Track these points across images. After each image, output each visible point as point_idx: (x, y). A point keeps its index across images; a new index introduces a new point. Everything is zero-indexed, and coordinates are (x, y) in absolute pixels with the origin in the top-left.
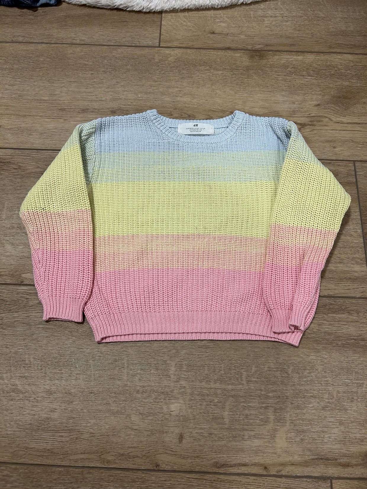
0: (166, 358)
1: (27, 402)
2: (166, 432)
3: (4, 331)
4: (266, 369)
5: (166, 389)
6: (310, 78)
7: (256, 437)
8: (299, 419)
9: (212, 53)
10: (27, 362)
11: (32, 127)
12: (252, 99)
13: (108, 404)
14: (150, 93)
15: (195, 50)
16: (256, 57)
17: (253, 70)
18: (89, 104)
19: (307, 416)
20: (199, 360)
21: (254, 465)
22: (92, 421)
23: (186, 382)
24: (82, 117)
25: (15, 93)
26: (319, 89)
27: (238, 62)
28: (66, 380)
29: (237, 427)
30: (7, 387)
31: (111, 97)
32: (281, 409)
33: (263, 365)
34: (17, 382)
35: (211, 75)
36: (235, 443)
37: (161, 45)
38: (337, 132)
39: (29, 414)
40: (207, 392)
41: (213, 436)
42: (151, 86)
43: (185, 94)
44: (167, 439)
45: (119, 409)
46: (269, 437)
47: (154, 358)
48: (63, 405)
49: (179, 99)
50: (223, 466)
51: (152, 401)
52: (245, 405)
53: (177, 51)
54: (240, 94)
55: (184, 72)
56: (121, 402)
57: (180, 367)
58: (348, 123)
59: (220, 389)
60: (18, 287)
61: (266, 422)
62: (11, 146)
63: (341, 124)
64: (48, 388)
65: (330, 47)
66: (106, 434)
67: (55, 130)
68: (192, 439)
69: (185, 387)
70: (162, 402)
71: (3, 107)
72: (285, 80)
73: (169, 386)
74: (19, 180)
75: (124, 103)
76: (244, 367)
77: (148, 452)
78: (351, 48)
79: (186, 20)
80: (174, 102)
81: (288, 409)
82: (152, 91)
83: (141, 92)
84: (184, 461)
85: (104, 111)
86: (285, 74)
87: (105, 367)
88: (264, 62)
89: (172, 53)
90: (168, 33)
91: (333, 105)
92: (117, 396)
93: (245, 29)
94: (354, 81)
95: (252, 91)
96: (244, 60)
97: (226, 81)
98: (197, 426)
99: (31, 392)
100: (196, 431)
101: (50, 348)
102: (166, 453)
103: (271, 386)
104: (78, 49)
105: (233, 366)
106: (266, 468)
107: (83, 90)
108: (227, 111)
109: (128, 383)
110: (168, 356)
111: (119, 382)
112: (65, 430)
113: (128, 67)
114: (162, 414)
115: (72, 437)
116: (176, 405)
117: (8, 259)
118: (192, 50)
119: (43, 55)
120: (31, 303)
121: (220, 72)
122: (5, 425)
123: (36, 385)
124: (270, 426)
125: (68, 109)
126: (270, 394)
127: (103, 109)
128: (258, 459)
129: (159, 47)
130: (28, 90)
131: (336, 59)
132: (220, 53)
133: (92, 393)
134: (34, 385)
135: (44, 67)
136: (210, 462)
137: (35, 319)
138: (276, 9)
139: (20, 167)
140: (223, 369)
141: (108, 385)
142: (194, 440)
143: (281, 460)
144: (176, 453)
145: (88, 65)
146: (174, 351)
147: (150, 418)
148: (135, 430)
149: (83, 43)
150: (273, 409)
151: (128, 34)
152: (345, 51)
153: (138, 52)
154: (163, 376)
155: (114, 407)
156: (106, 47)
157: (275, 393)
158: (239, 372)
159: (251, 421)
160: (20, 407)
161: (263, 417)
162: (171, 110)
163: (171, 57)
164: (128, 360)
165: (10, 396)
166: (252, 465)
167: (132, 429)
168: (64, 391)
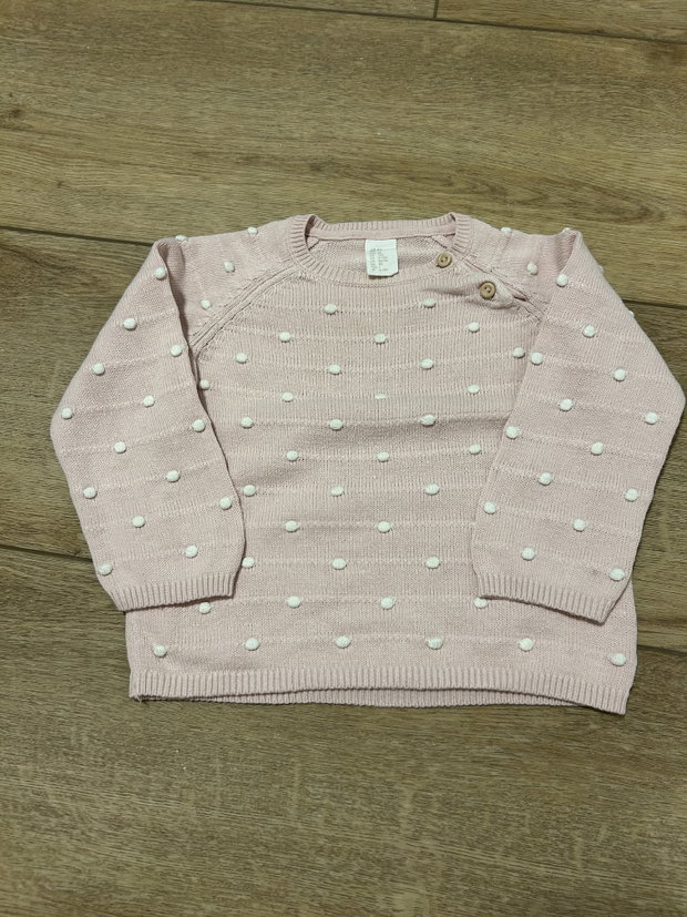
0: (391, 776)
1: (64, 839)
3: (28, 662)
4: (635, 837)
5: (387, 855)
9: (559, 40)
10: (73, 742)
11: (131, 189)
12: (647, 159)
13: (248, 869)
14: (404, 128)
15: (519, 31)
16: (663, 57)
17: (654, 87)
20: (470, 791)
23: (436, 842)
24: (242, 175)
25: (100, 109)
27: (620, 67)
28: (159, 799)
30: (24, 796)
31: (313, 131)
33: (628, 827)
34: (48, 788)
40: (485, 874)
42: (408, 112)
43: (486, 136)
45: (274, 887)
47: (364, 774)
48: (145, 858)
49: (470, 146)
51: (351, 878)
54: (620, 144)
55: (489, 82)
56: (279, 871)
57: (422, 802)
59: (518, 872)
60: (66, 563)
62: (80, 230)
64: (115, 812)
67: (179, 201)
69: (432, 854)
70: (374, 884)
71: (71, 140)
73: (394, 848)
74: (91, 312)
76: (582, 826)
80: (458, 153)
82: (409, 126)
83: (383, 125)
85: (295, 165)
87: (248, 779)
89: (464, 35)
92: (270, 853)
95: (648, 139)
96: (634, 61)
97: (589, 111)
99: (75, 815)
101: (126, 717)
103: (643, 882)
105: (554, 818)
108: (584, 184)
109: (299, 826)
110: (398, 772)
111: (275, 821)
113: (358, 63)
117: (51, 493)
119: (167, 24)
120: (93, 605)
121: (576, 88)
122: (14, 884)
123: (90, 801)
125: (214, 153)
126: (639, 902)
130: (129, 104)
132: (579, 42)
133: (212, 838)
134: (83, 800)
135: (167, 53)
137: (100, 644)
139: (95, 282)
140: (527, 822)
141: (253, 825)
145: (266, 52)
146: (412, 762)
153: (384, 28)
154: (382, 819)
155: (261, 881)
156: (310, 13)
158: (566, 834)
160: (49, 849)
162: (450, 171)
163: (460, 43)
164: (303, 771)
165: (30, 818)
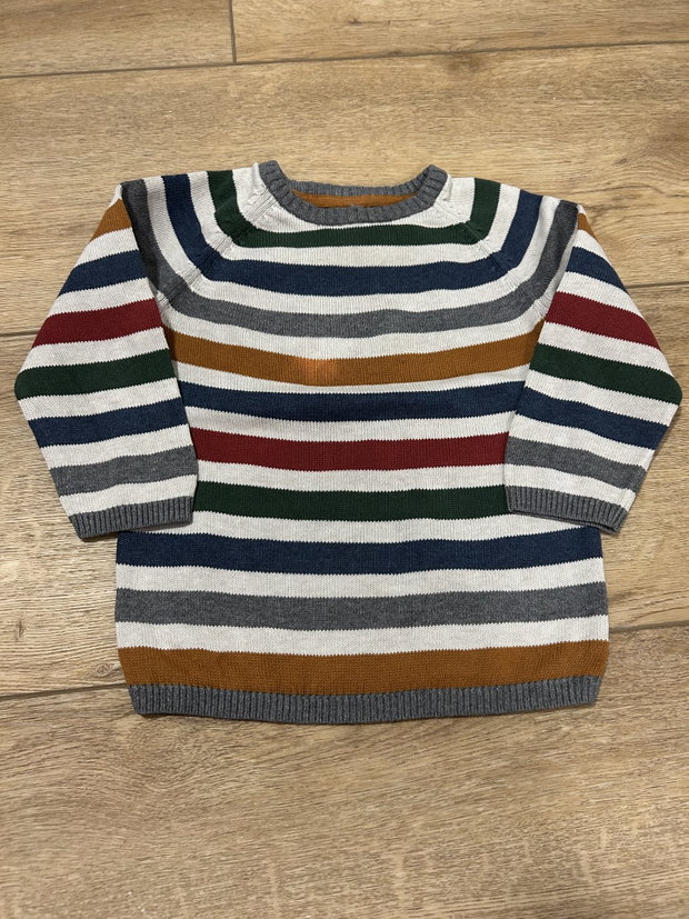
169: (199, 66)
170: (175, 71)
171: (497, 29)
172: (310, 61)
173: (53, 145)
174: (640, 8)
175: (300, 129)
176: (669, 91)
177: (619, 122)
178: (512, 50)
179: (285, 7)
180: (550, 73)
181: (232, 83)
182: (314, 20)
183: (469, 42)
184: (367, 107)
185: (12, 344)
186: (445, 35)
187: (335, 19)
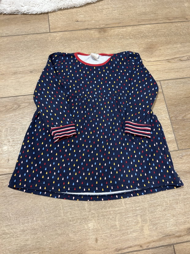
2: (89, 239)
6: (131, 40)
7: (134, 231)
8: (153, 218)
18: (17, 69)
19: (157, 216)
21: (135, 246)
22: (49, 241)
26: (136, 45)
29: (124, 228)
32: (144, 215)
35: (80, 44)
36: (124, 237)
37: (51, 31)
38: (149, 66)
39: (15, 244)
41: (112, 236)
44: (90, 242)
46: (140, 230)
50: (120, 250)
52: (126, 216)
53: (60, 33)
58: (154, 61)
61: (138, 223)
63: (151, 62)
65: (139, 22)
66: (57, 246)
68: (102, 239)
72: (119, 43)
75: (36, 66)
77: (81, 251)
78: (149, 21)
79: (61, 16)
81: (147, 214)
84: (100, 252)
86: (118, 39)
88: (106, 34)
90: (53, 24)
91: (145, 53)
93: (94, 17)
94: (153, 39)
98: (104, 232)
100: (104, 235)
102: (90, 250)
104: (5, 39)
106: (141, 246)
107: (12, 62)
112: (36, 249)
114: (85, 230)
115: (40, 252)
116: (91, 223)
118: (68, 32)
124: (140, 225)
127: (25, 71)
128: (137, 243)
129: (50, 32)
131: (143, 28)
136: (113, 250)
138: (108, 4)
142: (103, 240)
143: (148, 240)
144: (95, 249)
147: (79, 233)
148: (72, 241)
149: (8, 35)
150: (140, 216)
151: (32, 27)
152: (147, 23)
157: (140, 208)
159: (130, 224)
161: (135, 221)
166: (134, 246)
167: (71, 241)
168: (31, 228)
169: (42, 33)
170: (36, 34)
171: (110, 22)
172: (67, 31)
173: (9, 53)
174: (144, 16)
175: (65, 48)
176: (149, 36)
177: (137, 44)
178: (113, 27)
179: (61, 18)
180: (122, 33)
181: (49, 37)
182: (67, 21)
183: (104, 25)
184: (80, 42)
185: (3, 100)
186: (98, 24)
187: (73, 20)
